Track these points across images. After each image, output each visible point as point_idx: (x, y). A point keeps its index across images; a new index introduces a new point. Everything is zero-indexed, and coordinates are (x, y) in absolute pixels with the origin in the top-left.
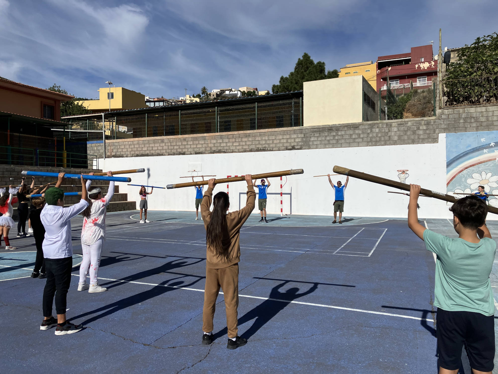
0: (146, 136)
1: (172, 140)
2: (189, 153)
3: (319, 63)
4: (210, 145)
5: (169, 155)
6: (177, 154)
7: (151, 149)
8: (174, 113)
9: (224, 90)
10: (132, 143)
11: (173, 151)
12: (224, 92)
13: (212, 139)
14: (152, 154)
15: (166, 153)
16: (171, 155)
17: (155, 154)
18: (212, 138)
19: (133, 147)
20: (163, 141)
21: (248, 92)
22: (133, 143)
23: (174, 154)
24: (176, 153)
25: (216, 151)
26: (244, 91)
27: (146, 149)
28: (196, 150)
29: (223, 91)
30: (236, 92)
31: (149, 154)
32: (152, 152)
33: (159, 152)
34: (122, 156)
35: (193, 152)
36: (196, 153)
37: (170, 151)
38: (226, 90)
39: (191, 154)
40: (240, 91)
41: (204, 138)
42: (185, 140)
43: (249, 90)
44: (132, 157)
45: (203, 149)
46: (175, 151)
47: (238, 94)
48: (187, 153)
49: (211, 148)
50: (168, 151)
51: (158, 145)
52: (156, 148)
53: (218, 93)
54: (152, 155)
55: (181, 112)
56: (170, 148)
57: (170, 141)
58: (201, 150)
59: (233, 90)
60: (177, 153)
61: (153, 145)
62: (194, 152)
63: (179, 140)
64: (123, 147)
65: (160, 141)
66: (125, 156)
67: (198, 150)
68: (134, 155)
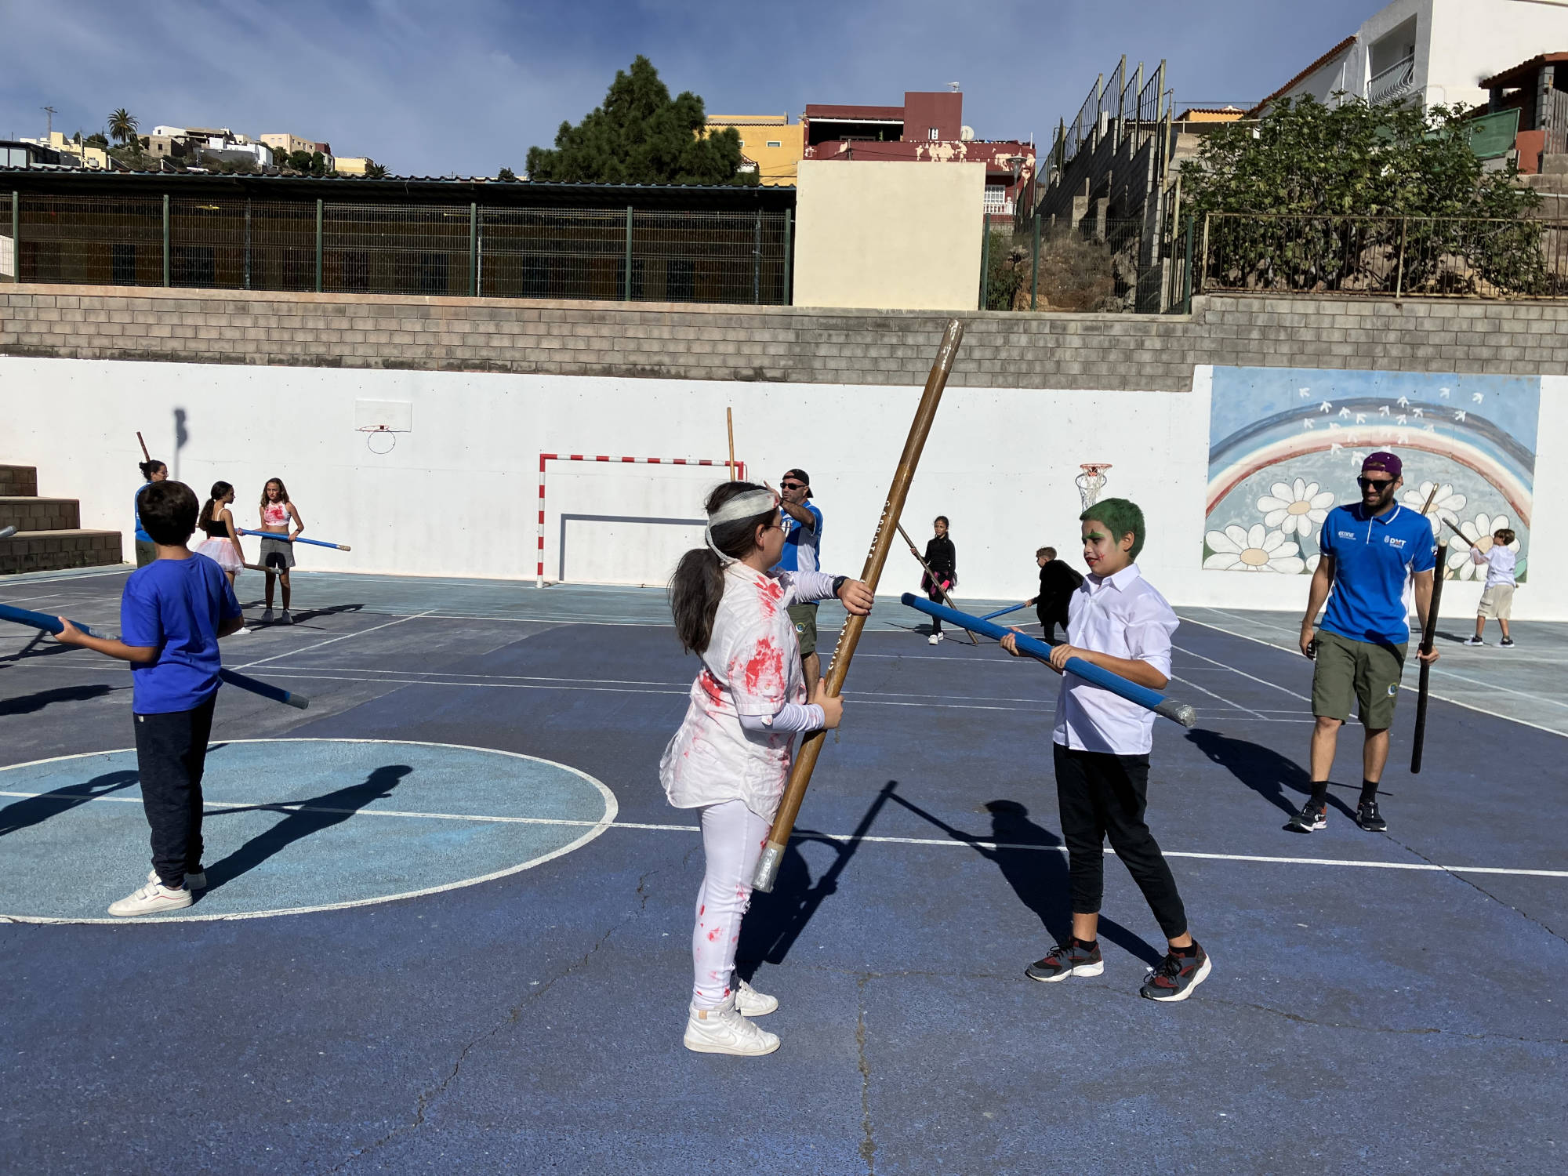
0: (166, 280)
1: (284, 306)
2: (360, 362)
3: (686, 97)
4: (446, 340)
5: (271, 362)
6: (305, 363)
7: (190, 333)
8: (293, 207)
9: (202, 135)
10: (97, 303)
11: (289, 349)
12: (204, 141)
13: (457, 317)
14: (194, 354)
15: (257, 356)
16: (281, 362)
17: (207, 354)
18: (456, 314)
19: (102, 318)
20: (243, 308)
21: (296, 153)
22: (103, 304)
23: (293, 362)
24: (301, 359)
25: (470, 362)
26: (281, 149)
27: (165, 332)
28: (387, 351)
29: (197, 139)
30: (251, 148)
31: (183, 354)
32: (193, 345)
33: (227, 348)
34: (51, 353)
35: (377, 359)
36: (388, 365)
37: (275, 348)
38: (212, 136)
39: (368, 366)
40: (264, 145)
41: (424, 313)
42: (341, 310)
43: (300, 148)
44: (99, 358)
45: (418, 353)
46: (298, 350)
47: (258, 155)
48: (349, 362)
49: (450, 349)
50: (266, 347)
51: (224, 322)
52: (214, 334)
53: (181, 141)
54: (195, 358)
55: (323, 205)
56: (276, 336)
57: (278, 310)
58: (408, 355)
59: (239, 138)
60: (308, 358)
61: (200, 322)
62: (380, 360)
63: (316, 310)
64: (54, 316)
65: (231, 308)
66: (62, 351)
67: (396, 352)
68: (109, 352)
